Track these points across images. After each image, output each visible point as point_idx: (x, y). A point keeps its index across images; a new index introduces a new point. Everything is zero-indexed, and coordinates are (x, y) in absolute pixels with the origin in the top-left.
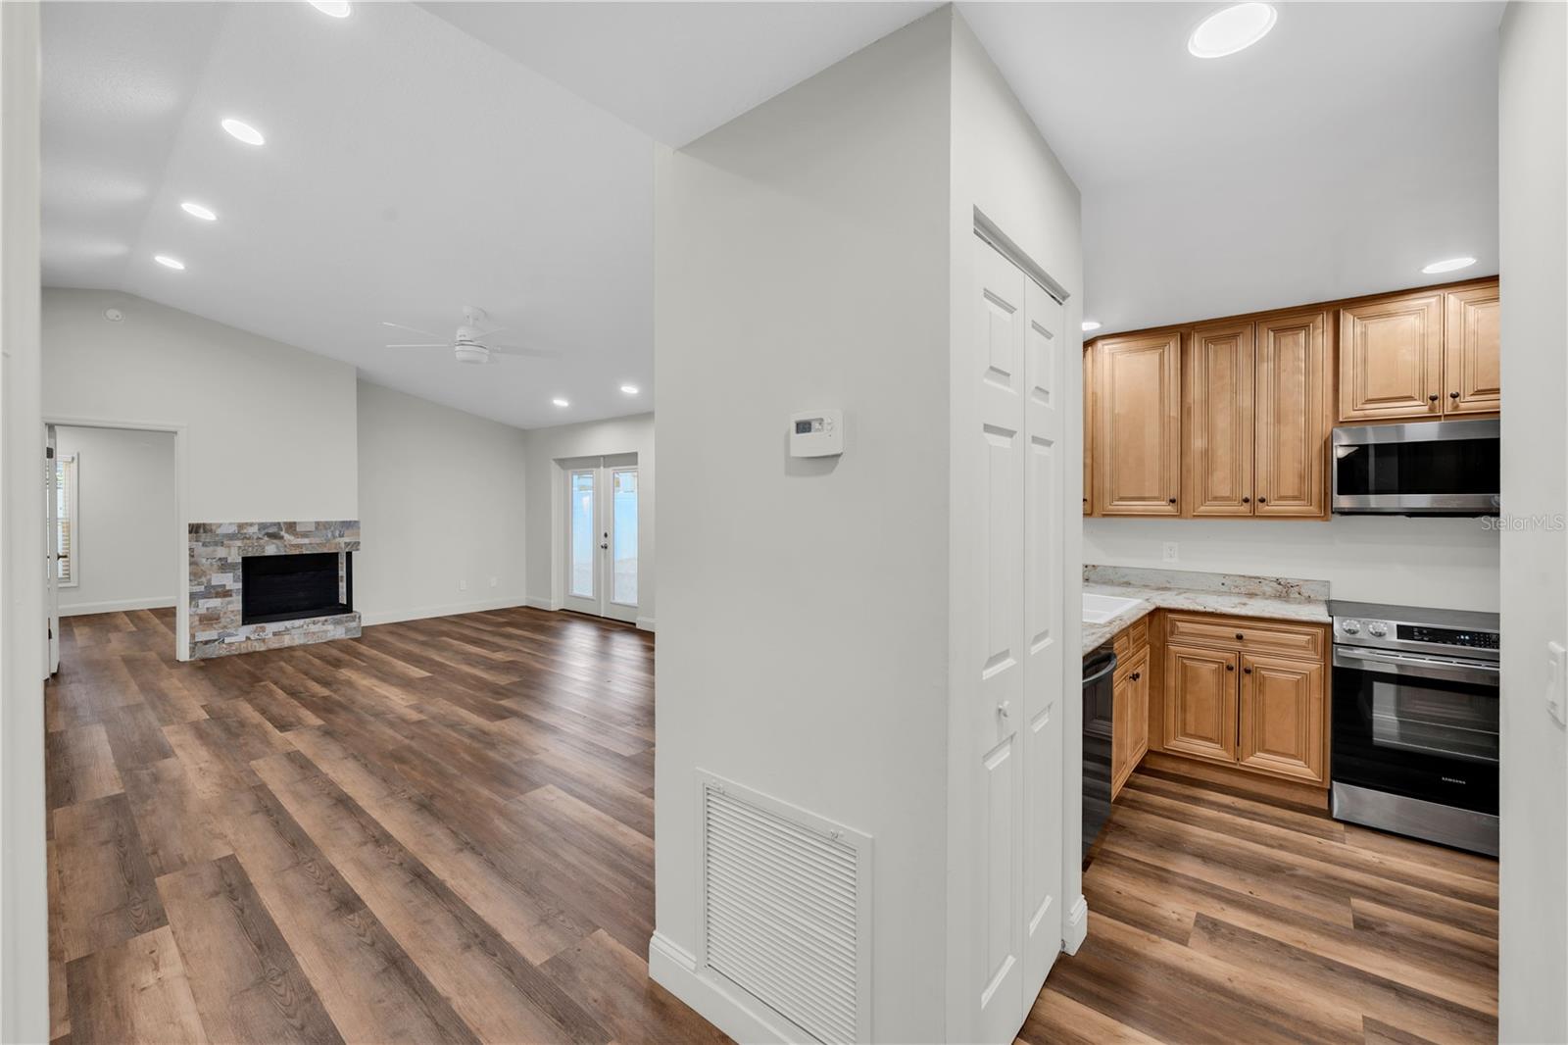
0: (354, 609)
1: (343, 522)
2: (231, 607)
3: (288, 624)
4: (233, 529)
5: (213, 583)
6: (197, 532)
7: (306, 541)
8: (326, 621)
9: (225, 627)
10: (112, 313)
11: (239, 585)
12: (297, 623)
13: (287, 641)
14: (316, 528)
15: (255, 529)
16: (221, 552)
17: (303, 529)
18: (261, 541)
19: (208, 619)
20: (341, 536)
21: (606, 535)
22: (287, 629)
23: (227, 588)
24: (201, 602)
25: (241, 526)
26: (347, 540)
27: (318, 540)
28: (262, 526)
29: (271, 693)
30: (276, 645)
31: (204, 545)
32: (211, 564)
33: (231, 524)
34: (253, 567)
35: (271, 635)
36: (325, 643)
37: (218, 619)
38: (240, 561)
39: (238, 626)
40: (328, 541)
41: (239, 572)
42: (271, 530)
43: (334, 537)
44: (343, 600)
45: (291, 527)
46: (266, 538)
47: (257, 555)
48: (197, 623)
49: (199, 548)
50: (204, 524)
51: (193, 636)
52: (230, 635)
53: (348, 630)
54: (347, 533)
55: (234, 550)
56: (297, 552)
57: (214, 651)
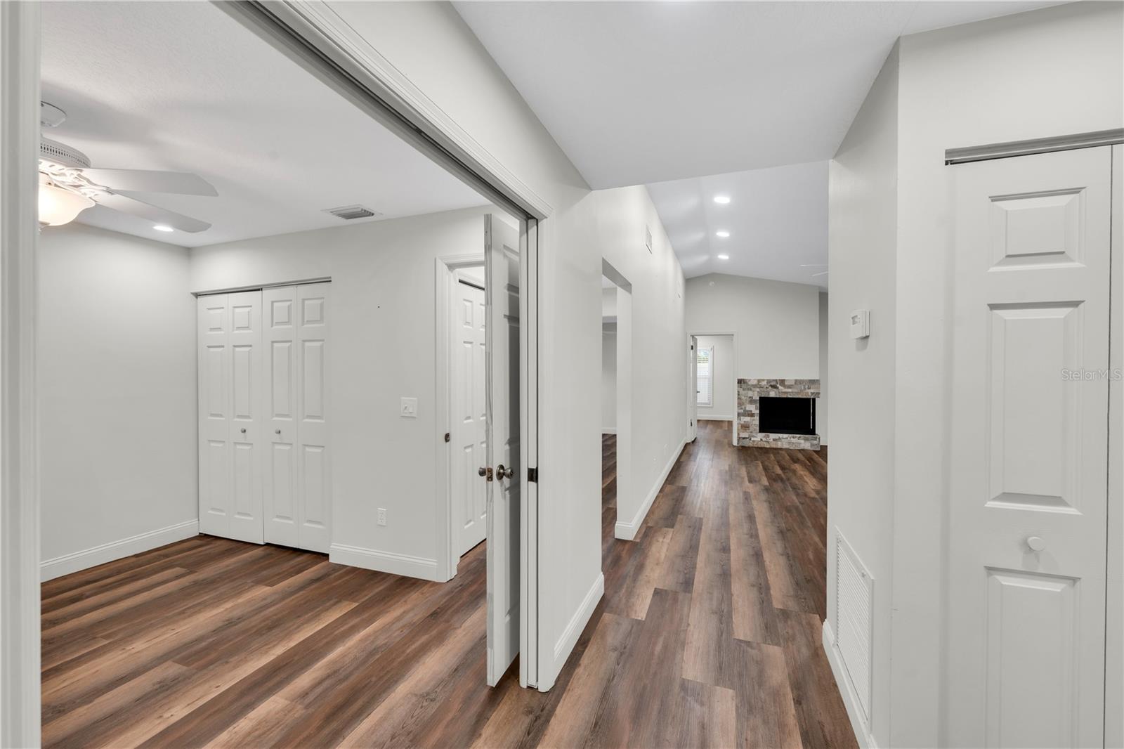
0: (816, 432)
1: (811, 380)
2: (754, 422)
3: (780, 435)
4: (755, 382)
5: (747, 409)
6: (741, 383)
7: (790, 390)
8: (800, 437)
9: (751, 432)
10: (711, 284)
11: (758, 412)
12: (785, 436)
13: (779, 445)
14: (795, 383)
15: (765, 383)
16: (750, 394)
17: (789, 384)
18: (768, 389)
19: (745, 427)
20: (809, 388)
22: (780, 439)
23: (753, 412)
24: (742, 417)
25: (759, 381)
26: (812, 391)
27: (795, 390)
28: (769, 381)
29: (757, 467)
30: (774, 446)
31: (744, 390)
32: (746, 400)
33: (755, 379)
34: (765, 403)
35: (772, 440)
36: (799, 450)
37: (748, 427)
38: (758, 398)
39: (758, 433)
40: (801, 390)
41: (758, 405)
42: (772, 384)
43: (805, 389)
44: (810, 426)
45: (782, 382)
46: (770, 388)
47: (766, 396)
48: (740, 428)
49: (742, 392)
50: (744, 380)
51: (738, 434)
52: (754, 437)
53: (812, 445)
54: (813, 386)
55: (756, 393)
56: (785, 396)
57: (747, 443)
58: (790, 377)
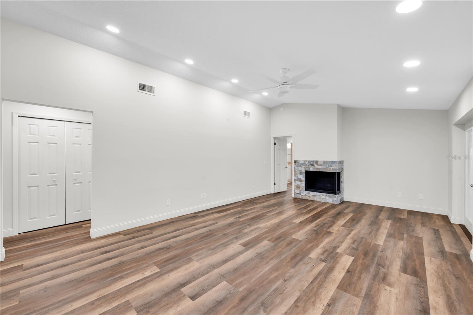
1: (332, 161)
2: (303, 185)
3: (316, 193)
4: (303, 162)
5: (299, 177)
6: (296, 163)
7: (320, 167)
8: (326, 195)
9: (301, 190)
10: (281, 109)
11: (305, 179)
12: (318, 194)
13: (315, 199)
14: (324, 163)
15: (307, 163)
16: (300, 169)
17: (320, 163)
18: (309, 166)
20: (331, 166)
22: (315, 195)
23: (302, 179)
24: (296, 182)
25: (305, 161)
26: (333, 168)
27: (324, 167)
28: (309, 162)
30: (312, 199)
31: (297, 166)
32: (298, 172)
33: (302, 161)
35: (311, 196)
37: (299, 187)
38: (304, 171)
39: (304, 191)
40: (327, 167)
41: (304, 175)
42: (312, 163)
43: (329, 166)
45: (317, 162)
46: (310, 165)
47: (308, 170)
48: (295, 187)
49: (296, 168)
50: (297, 161)
51: (295, 191)
52: (302, 193)
53: (333, 201)
55: (303, 168)
56: (318, 171)
57: (299, 196)
58: (320, 159)
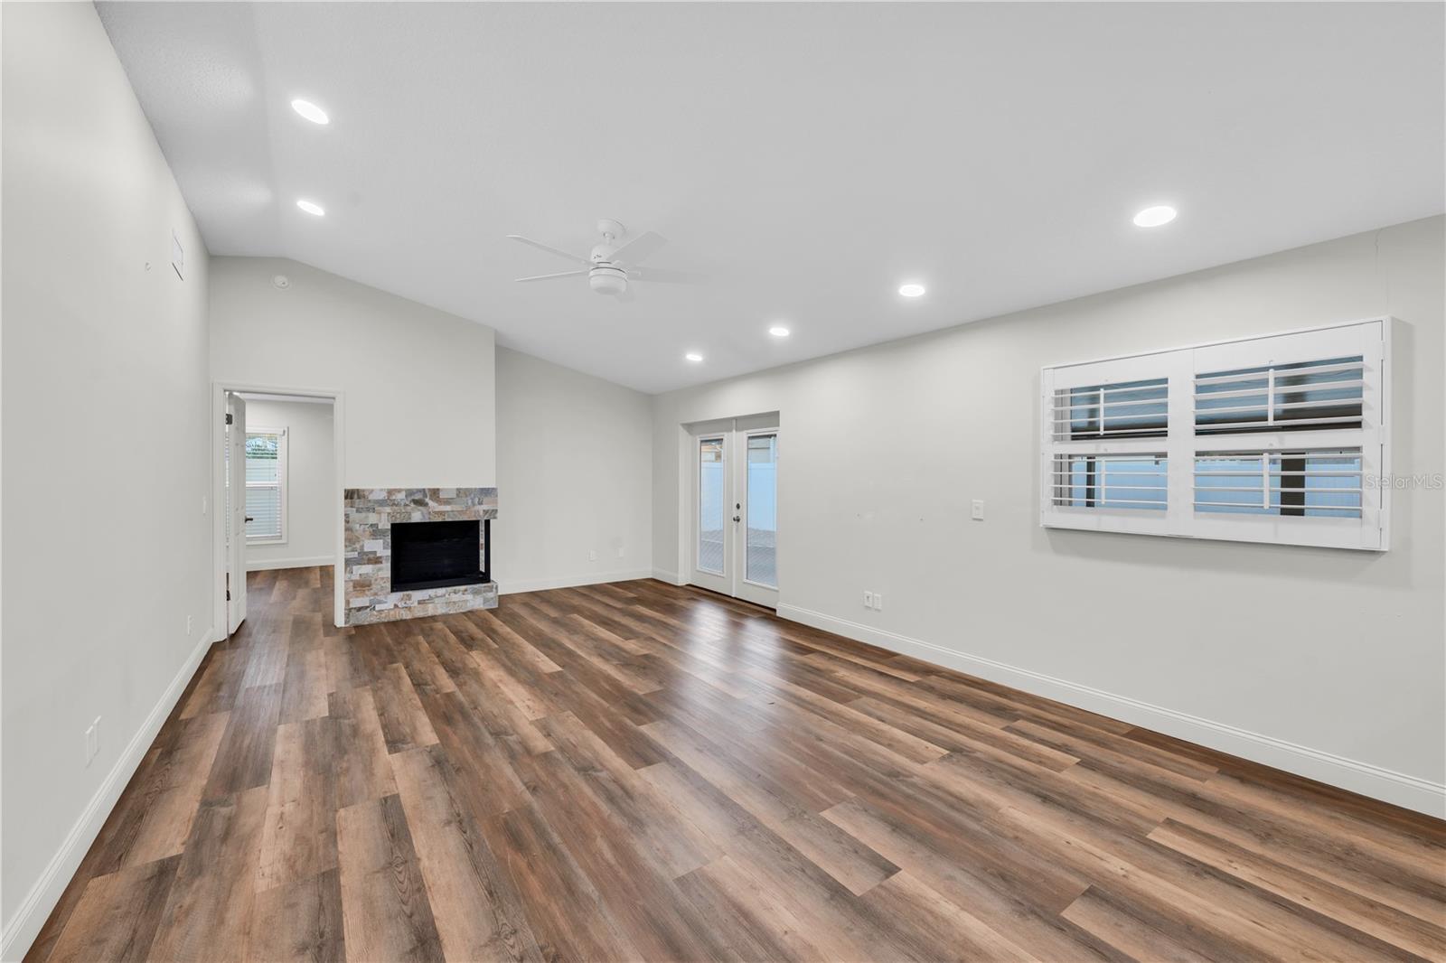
0: (492, 578)
1: (482, 489)
2: (381, 574)
3: (431, 592)
4: (383, 496)
5: (366, 550)
6: (352, 498)
7: (448, 508)
8: (466, 590)
9: (376, 594)
10: (280, 279)
11: (388, 552)
12: (441, 591)
13: (431, 610)
14: (458, 495)
15: (401, 496)
16: (372, 518)
17: (447, 496)
18: (409, 508)
19: (361, 586)
20: (480, 503)
21: (738, 506)
22: (431, 598)
23: (378, 555)
24: (355, 567)
25: (390, 492)
26: (485, 507)
27: (459, 508)
28: (410, 493)
30: (420, 614)
31: (358, 511)
32: (364, 531)
33: (381, 490)
34: (403, 536)
35: (416, 604)
36: (464, 613)
37: (369, 585)
38: (389, 527)
39: (388, 594)
40: (468, 508)
41: (389, 539)
42: (417, 497)
43: (474, 505)
44: (482, 569)
45: (435, 493)
46: (412, 505)
47: (404, 521)
48: (351, 589)
49: (354, 515)
50: (358, 490)
51: (348, 602)
52: (380, 602)
53: (486, 601)
54: (485, 500)
55: (384, 517)
56: (440, 520)
57: (366, 618)
58: (448, 484)
